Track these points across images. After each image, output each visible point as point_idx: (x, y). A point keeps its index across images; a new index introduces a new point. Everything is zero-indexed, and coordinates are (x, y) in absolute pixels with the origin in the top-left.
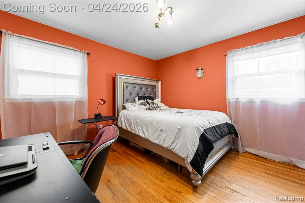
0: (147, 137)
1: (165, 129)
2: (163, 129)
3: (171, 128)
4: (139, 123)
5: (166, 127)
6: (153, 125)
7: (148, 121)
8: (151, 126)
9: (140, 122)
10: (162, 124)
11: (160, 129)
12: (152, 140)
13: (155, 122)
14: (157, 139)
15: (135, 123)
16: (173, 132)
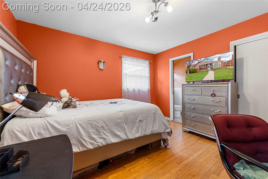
0: (124, 138)
1: (143, 118)
2: (141, 119)
3: (148, 115)
4: (102, 127)
5: (144, 116)
6: (129, 120)
7: (119, 119)
8: (126, 123)
9: (104, 125)
10: (138, 115)
11: (138, 121)
12: (132, 136)
13: (130, 116)
14: (138, 132)
15: (91, 130)
16: (150, 118)
